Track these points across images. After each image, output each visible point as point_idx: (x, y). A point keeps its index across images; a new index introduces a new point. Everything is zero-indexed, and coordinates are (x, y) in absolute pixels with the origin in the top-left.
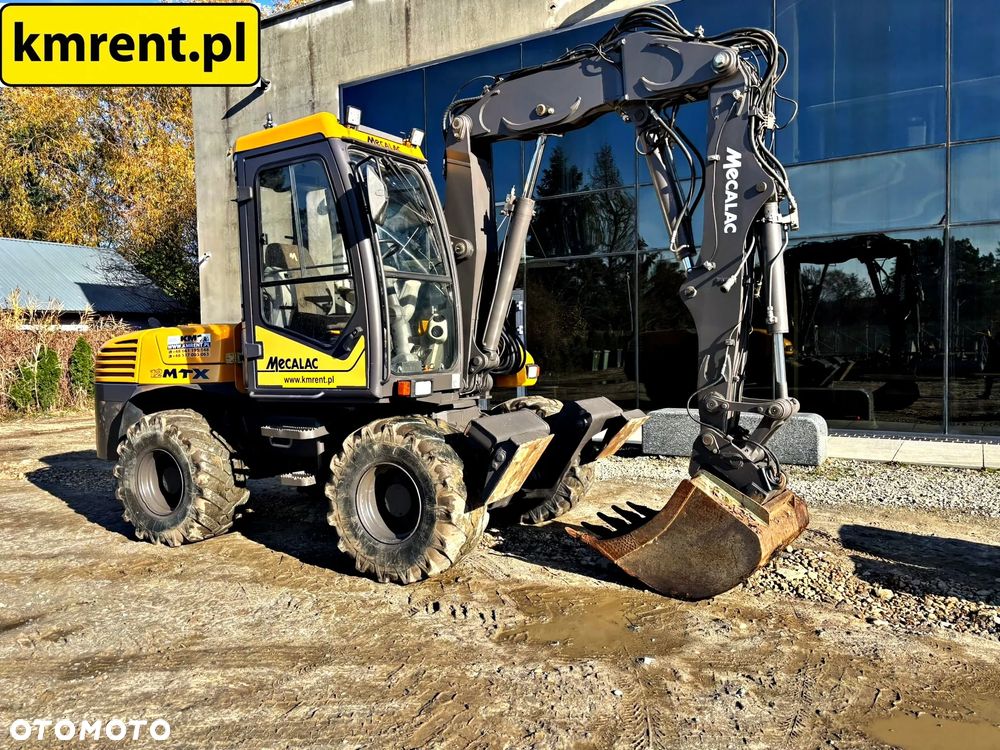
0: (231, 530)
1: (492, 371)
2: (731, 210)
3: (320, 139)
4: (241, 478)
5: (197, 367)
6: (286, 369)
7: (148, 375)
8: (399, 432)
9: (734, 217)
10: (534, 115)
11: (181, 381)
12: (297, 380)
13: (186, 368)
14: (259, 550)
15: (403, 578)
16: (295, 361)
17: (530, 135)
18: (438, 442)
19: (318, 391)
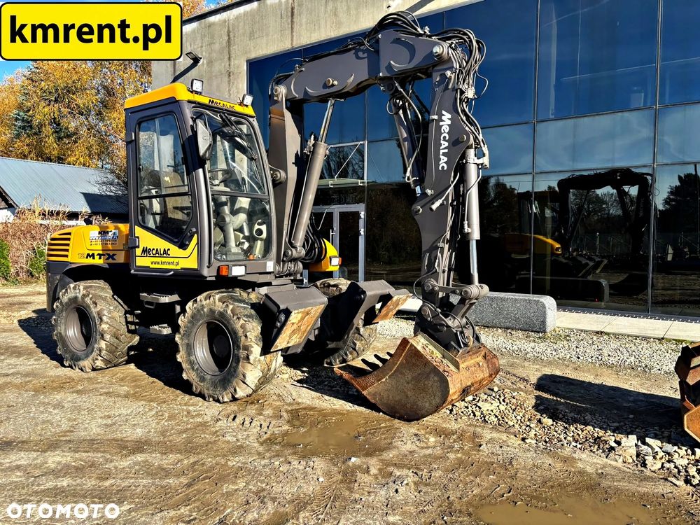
0: (128, 362)
1: (302, 260)
2: (444, 154)
3: (173, 101)
4: (133, 327)
5: (108, 252)
6: (152, 255)
7: (76, 257)
8: (220, 300)
9: (446, 159)
10: (325, 86)
11: (98, 261)
12: (158, 263)
13: (101, 252)
14: (141, 376)
15: (220, 398)
16: (157, 250)
17: (323, 99)
18: (245, 308)
19: (169, 270)
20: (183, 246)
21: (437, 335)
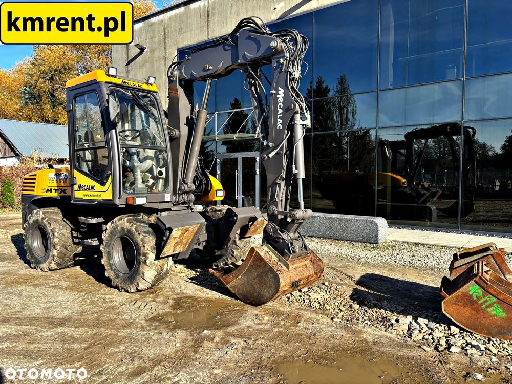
0: (75, 265)
1: (194, 193)
2: (280, 118)
3: (95, 82)
4: (77, 240)
5: (61, 188)
6: (84, 190)
7: (40, 191)
8: (128, 221)
9: (281, 121)
10: (204, 70)
11: (54, 194)
12: (88, 196)
13: (56, 188)
14: (82, 274)
15: (129, 290)
16: (87, 186)
17: (204, 79)
18: (144, 227)
19: (96, 200)
20: (103, 184)
21: (276, 245)
